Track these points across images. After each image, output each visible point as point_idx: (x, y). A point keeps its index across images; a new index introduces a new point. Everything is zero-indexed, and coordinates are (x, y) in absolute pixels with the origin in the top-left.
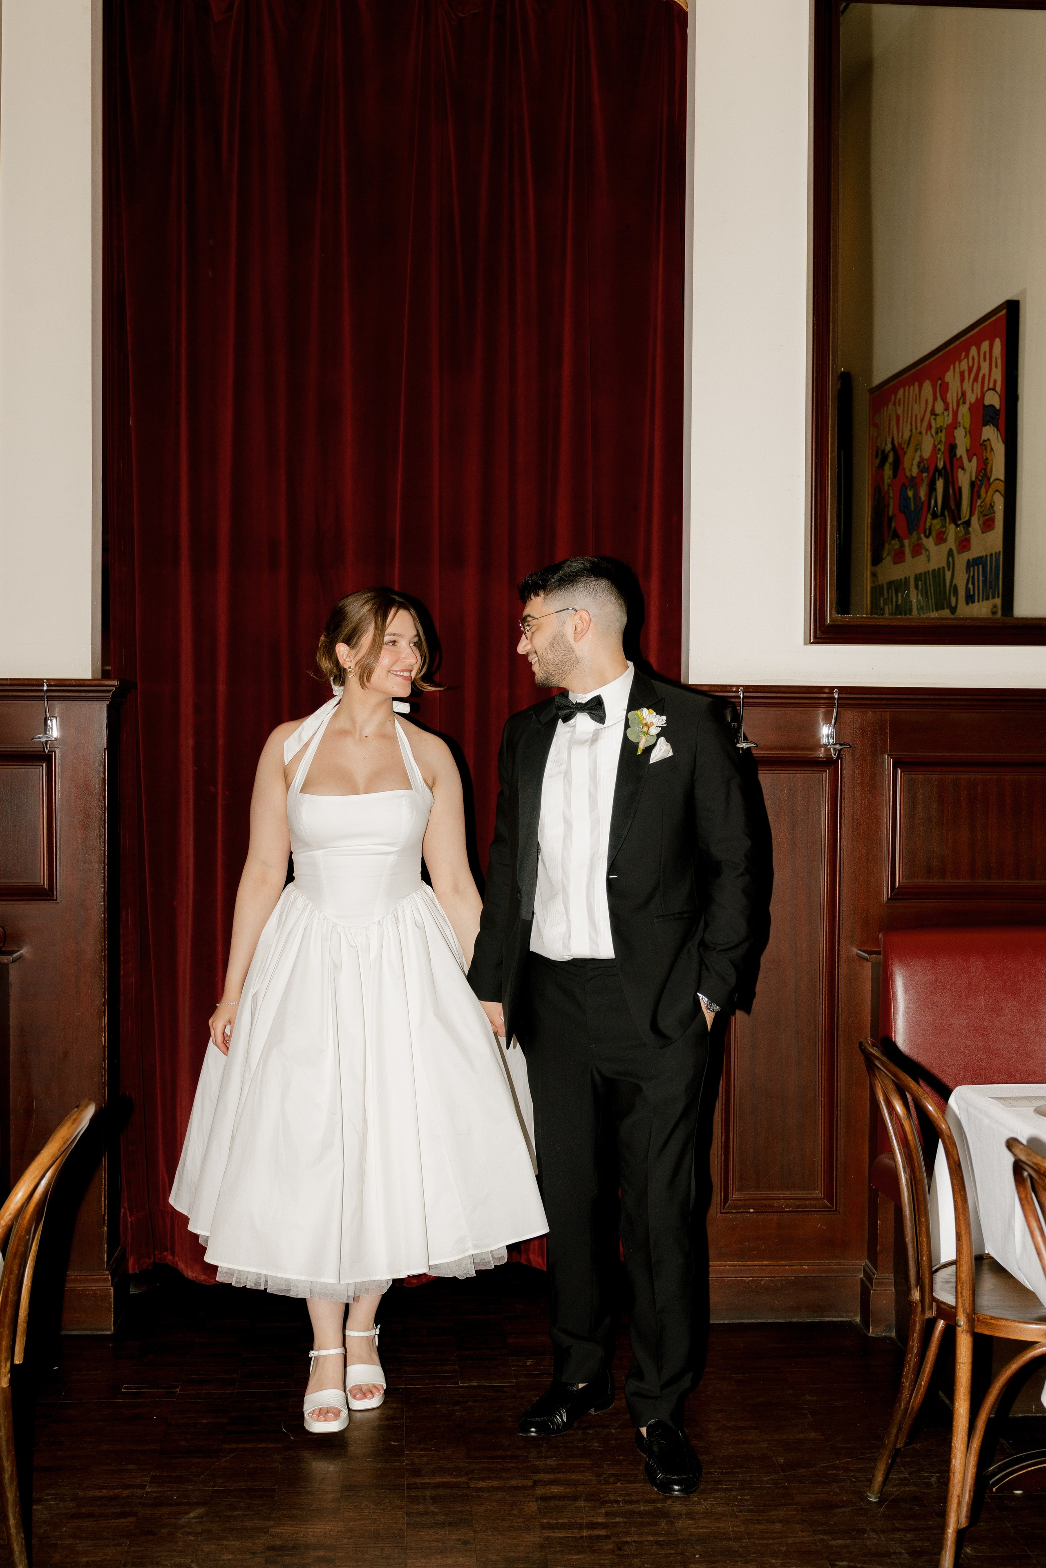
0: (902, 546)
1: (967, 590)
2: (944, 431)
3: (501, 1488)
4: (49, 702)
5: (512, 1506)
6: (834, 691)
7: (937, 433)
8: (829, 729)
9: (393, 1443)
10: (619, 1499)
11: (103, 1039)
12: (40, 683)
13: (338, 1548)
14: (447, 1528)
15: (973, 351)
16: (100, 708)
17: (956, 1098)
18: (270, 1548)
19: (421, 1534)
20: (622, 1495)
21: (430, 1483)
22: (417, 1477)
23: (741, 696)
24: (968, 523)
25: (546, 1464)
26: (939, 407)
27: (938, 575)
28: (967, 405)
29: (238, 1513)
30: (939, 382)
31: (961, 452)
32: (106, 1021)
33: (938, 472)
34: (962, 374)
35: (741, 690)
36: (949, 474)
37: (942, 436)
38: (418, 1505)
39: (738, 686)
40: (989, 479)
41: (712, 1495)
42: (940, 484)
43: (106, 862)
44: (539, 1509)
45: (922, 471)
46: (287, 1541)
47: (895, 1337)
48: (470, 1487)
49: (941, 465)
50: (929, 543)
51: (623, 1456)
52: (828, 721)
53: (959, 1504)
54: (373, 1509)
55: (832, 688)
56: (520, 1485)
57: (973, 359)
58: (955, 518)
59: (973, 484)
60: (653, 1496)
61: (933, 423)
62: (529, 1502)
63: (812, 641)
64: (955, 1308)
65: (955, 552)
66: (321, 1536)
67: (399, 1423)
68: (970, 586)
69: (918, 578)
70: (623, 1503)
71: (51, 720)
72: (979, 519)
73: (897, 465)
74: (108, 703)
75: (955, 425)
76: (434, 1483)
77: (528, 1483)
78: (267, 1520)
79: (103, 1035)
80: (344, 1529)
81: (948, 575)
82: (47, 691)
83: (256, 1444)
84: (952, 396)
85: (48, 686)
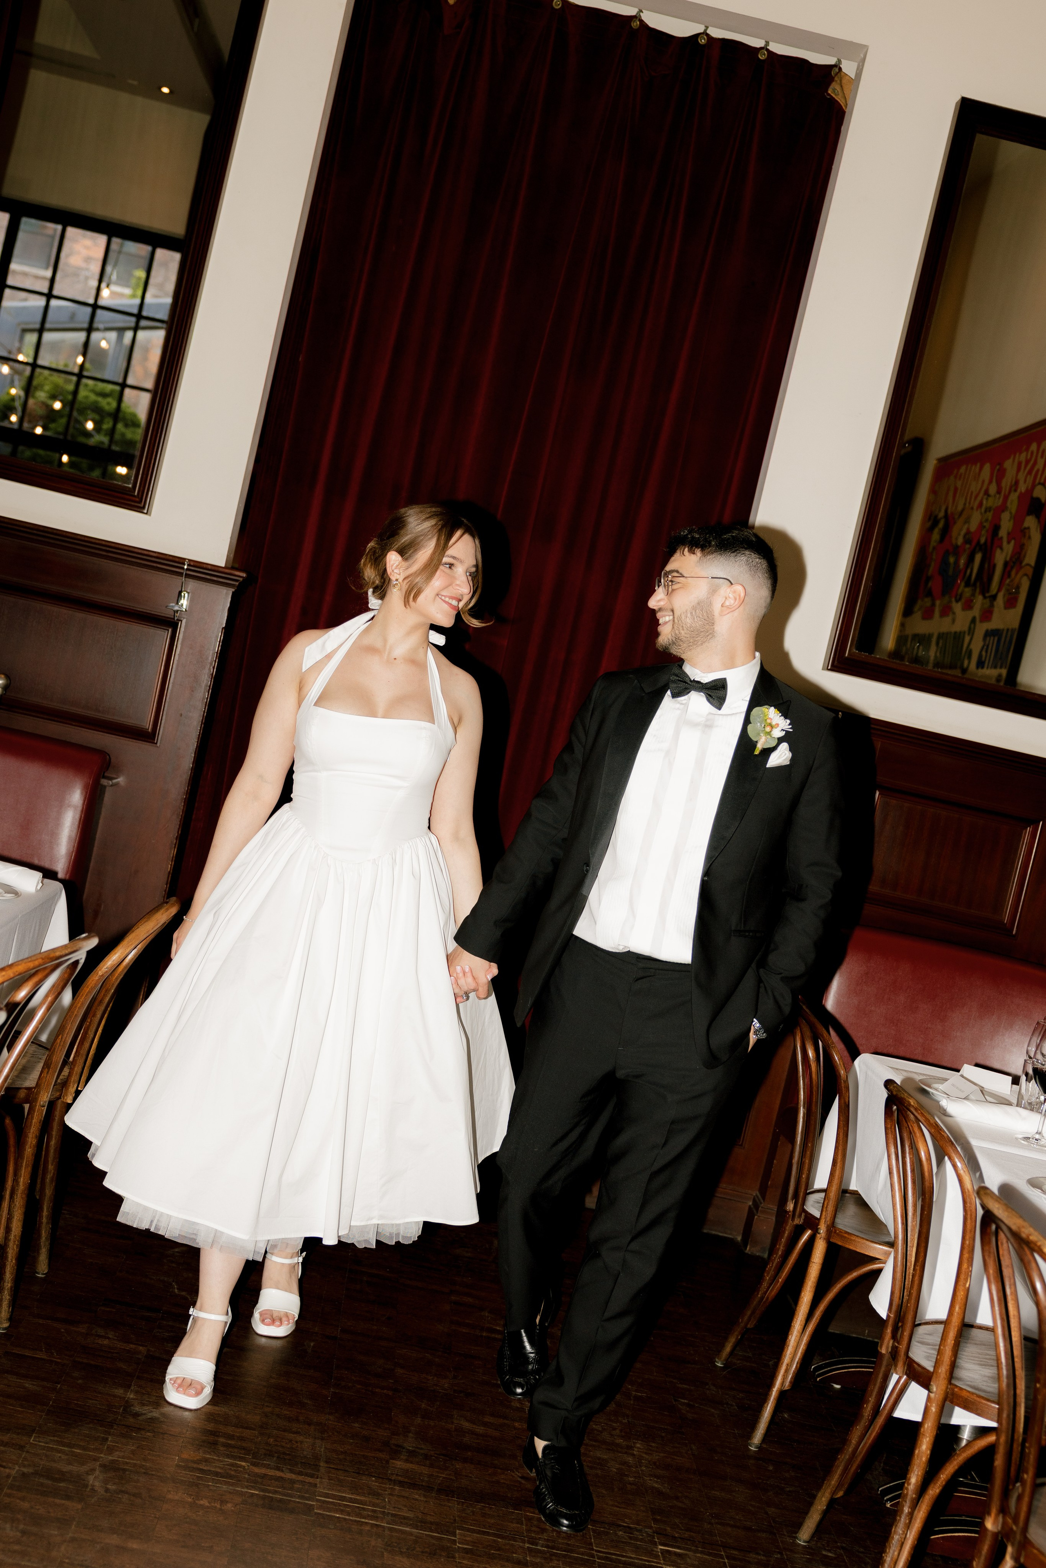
0: (933, 605)
1: (980, 656)
2: (992, 512)
3: (424, 1288)
4: (186, 579)
7: (986, 512)
12: (181, 561)
15: (1034, 447)
16: (226, 593)
17: (860, 1062)
24: (994, 597)
26: (993, 489)
27: (958, 637)
28: (1017, 494)
30: (998, 467)
31: (1003, 533)
32: (175, 851)
33: (979, 547)
34: (1020, 464)
36: (988, 550)
37: (990, 515)
40: (1021, 563)
42: (978, 557)
45: (967, 541)
49: (983, 540)
50: (957, 607)
53: (787, 1371)
56: (439, 1290)
57: (1032, 453)
58: (985, 590)
59: (1006, 564)
61: (984, 502)
63: (829, 668)
64: (819, 1220)
65: (977, 620)
68: (984, 653)
69: (941, 636)
71: (184, 594)
72: (1004, 595)
73: (946, 532)
74: (233, 590)
75: (1003, 508)
77: (446, 1290)
81: (967, 639)
82: (187, 569)
84: (1006, 483)
85: (188, 565)
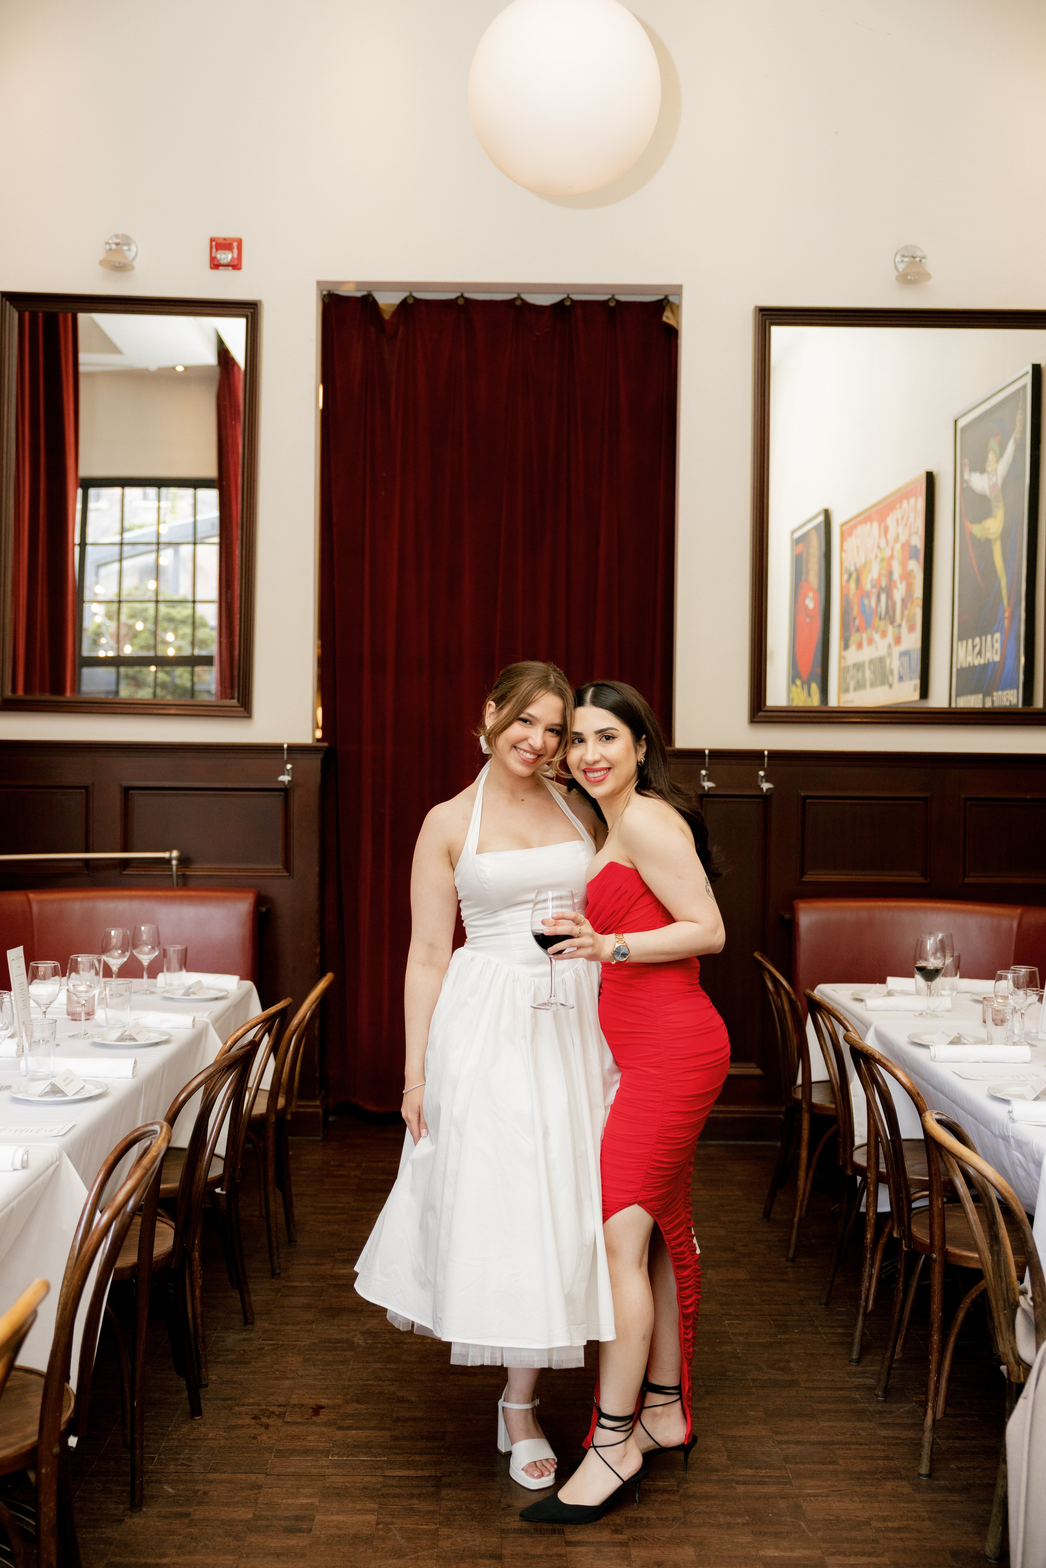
0: (862, 639)
1: (900, 673)
2: (885, 561)
7: (881, 561)
15: (904, 504)
24: (900, 626)
26: (883, 543)
27: (881, 660)
28: (900, 544)
30: (883, 525)
31: (896, 576)
33: (882, 589)
34: (897, 520)
36: (889, 590)
37: (885, 564)
40: (913, 597)
42: (883, 597)
45: (873, 586)
49: (883, 584)
50: (877, 637)
57: (904, 510)
58: (892, 621)
59: (903, 600)
61: (879, 554)
65: (893, 645)
68: (902, 670)
69: (871, 662)
72: (907, 624)
73: (858, 581)
74: (322, 755)
75: (892, 557)
81: (888, 661)
84: (891, 535)
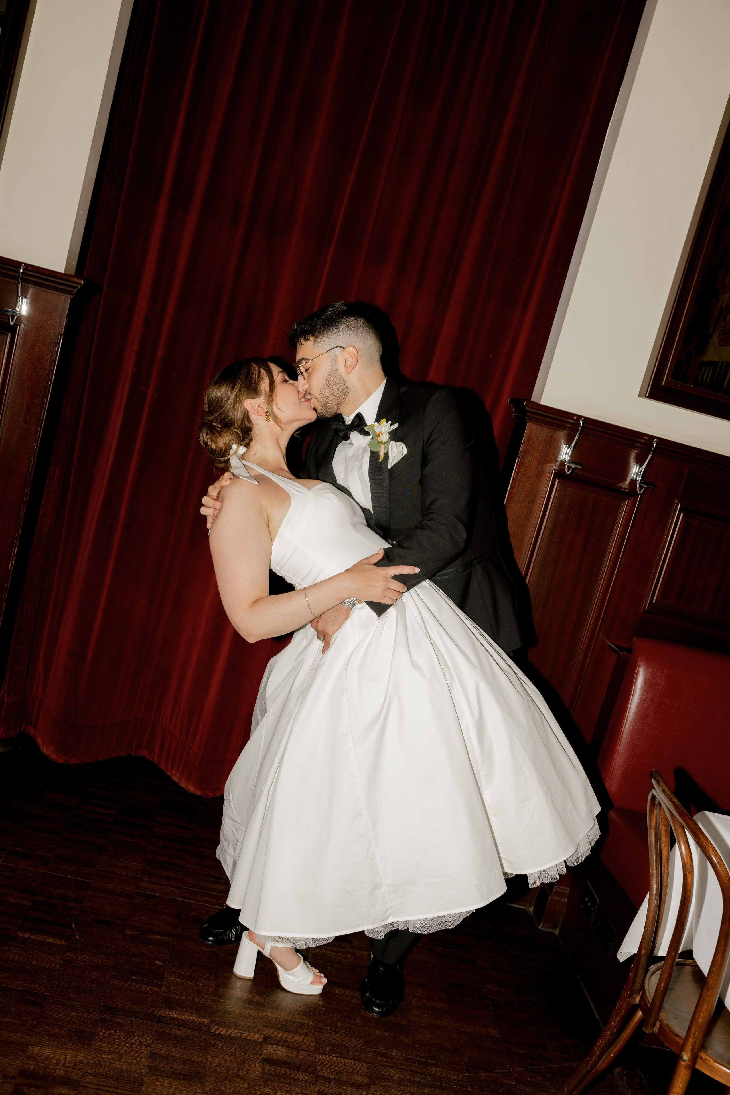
3: (235, 1038)
4: (23, 284)
5: (241, 1065)
6: (654, 441)
8: (640, 468)
9: (157, 962)
10: (331, 1076)
11: (10, 565)
12: (17, 265)
13: (81, 1086)
14: (182, 1082)
16: (65, 300)
18: (23, 1073)
19: (157, 1083)
20: (334, 1072)
21: (178, 1018)
22: (169, 1009)
23: (581, 425)
25: (277, 1018)
29: (7, 1019)
32: (16, 551)
35: (583, 420)
38: (162, 1045)
39: (579, 417)
41: (409, 1089)
43: (43, 426)
44: (263, 1073)
46: (39, 1066)
47: (558, 935)
48: (210, 1032)
51: (341, 1023)
52: (640, 462)
54: (123, 1041)
55: (652, 437)
56: (252, 1038)
60: (359, 1079)
62: (256, 1062)
63: (647, 395)
66: (70, 1067)
67: (167, 940)
70: (334, 1082)
71: (22, 299)
74: (72, 297)
76: (182, 1020)
77: (259, 1038)
78: (29, 1035)
79: (11, 562)
80: (93, 1062)
82: (23, 273)
83: (46, 937)
85: (24, 269)
